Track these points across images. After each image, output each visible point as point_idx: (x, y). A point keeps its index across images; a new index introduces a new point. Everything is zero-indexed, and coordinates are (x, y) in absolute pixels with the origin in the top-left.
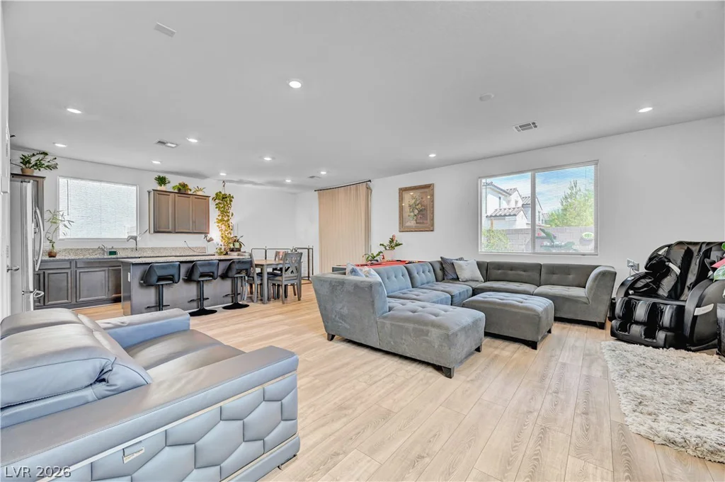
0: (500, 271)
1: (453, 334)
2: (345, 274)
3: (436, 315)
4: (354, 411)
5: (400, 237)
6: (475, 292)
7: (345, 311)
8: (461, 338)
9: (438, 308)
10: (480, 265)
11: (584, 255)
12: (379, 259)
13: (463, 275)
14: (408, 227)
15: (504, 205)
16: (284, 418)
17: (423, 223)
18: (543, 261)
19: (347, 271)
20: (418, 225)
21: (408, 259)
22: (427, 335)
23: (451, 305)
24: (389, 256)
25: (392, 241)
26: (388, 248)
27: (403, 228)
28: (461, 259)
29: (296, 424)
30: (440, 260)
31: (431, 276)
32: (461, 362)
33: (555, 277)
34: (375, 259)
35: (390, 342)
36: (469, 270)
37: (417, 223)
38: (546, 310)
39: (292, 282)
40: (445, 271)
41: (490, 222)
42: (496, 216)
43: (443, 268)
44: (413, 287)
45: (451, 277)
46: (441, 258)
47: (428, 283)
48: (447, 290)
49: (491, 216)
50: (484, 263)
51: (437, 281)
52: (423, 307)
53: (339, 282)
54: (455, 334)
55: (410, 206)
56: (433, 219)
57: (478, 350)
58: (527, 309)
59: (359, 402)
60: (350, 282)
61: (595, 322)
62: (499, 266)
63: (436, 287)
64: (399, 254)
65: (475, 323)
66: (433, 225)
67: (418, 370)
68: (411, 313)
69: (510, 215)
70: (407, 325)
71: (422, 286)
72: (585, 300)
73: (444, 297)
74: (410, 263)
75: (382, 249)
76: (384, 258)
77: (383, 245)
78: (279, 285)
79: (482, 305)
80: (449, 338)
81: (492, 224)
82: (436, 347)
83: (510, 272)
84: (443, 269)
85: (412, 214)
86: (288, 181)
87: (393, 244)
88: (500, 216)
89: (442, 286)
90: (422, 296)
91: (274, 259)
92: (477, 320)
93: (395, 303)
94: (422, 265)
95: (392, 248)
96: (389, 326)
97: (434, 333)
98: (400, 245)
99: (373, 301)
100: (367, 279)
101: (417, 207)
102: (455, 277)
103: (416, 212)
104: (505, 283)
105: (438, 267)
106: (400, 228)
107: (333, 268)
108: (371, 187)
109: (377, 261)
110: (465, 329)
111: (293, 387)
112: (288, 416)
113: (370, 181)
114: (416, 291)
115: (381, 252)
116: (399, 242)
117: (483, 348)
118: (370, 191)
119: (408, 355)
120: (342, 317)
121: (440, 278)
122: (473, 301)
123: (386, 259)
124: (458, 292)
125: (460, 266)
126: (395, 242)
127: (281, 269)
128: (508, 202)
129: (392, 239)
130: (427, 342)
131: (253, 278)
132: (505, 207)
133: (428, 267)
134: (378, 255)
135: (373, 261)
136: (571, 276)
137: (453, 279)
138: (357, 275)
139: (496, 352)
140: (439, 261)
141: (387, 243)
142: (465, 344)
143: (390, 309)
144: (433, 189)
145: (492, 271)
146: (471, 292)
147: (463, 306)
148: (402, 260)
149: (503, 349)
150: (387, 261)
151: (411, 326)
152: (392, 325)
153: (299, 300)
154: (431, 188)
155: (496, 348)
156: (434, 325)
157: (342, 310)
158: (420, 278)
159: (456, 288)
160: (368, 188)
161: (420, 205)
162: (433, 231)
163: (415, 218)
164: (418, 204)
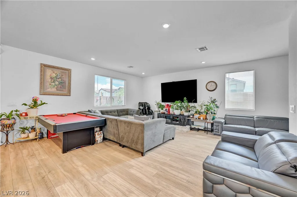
5: (42, 98)
14: (48, 92)
17: (62, 91)
27: (43, 93)
37: (57, 90)
55: (51, 78)
66: (70, 92)
77: (25, 105)
85: (54, 84)
95: (36, 106)
101: (58, 80)
103: (57, 83)
106: (41, 92)
129: (35, 100)
144: (70, 72)
161: (60, 80)
162: (70, 96)
163: (56, 87)
164: (58, 79)
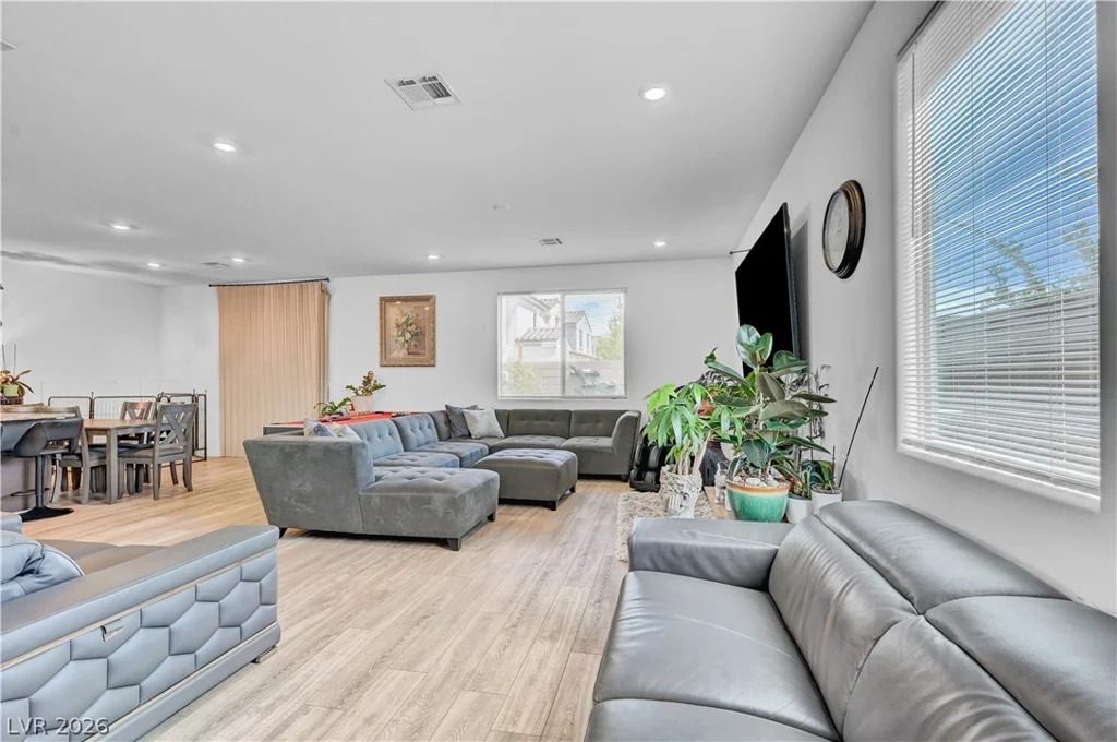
0: (524, 422)
1: (460, 496)
2: (302, 434)
3: (440, 479)
4: (340, 600)
5: (381, 375)
6: (492, 450)
7: (308, 488)
8: (470, 501)
9: (442, 472)
10: (498, 414)
11: (614, 398)
12: (343, 411)
13: (477, 430)
14: (394, 359)
15: (541, 323)
16: (263, 601)
17: (419, 354)
18: (572, 407)
19: (305, 431)
20: (411, 356)
21: (394, 410)
22: (429, 504)
23: (461, 466)
24: (363, 405)
25: (367, 381)
26: (360, 392)
27: (386, 362)
28: (474, 408)
29: (275, 609)
30: (445, 409)
31: (432, 434)
32: (469, 533)
33: (585, 426)
34: (338, 410)
35: (378, 520)
36: (484, 422)
37: (409, 354)
38: (567, 464)
39: (171, 458)
40: (452, 425)
41: (517, 350)
42: (528, 340)
43: (450, 421)
44: (405, 450)
45: (460, 434)
46: (447, 406)
47: (426, 443)
48: (454, 450)
49: (522, 340)
50: (503, 411)
51: (440, 440)
52: (423, 473)
53: (297, 446)
54: (463, 497)
55: (398, 326)
56: (434, 349)
57: (491, 518)
58: (547, 464)
59: (344, 591)
60: (317, 445)
61: (620, 476)
62: (523, 415)
63: (440, 448)
64: (379, 402)
65: (487, 484)
66: (434, 357)
67: (418, 550)
68: (406, 481)
69: (547, 340)
70: (403, 494)
71: (419, 448)
72: (610, 451)
73: (449, 460)
74: (398, 415)
75: (351, 394)
76: (353, 410)
77: (351, 388)
78: (139, 466)
79: (499, 465)
80: (455, 502)
81: (520, 354)
82: (440, 515)
83: (537, 423)
84: (448, 422)
85: (402, 339)
86: (154, 265)
87: (370, 385)
88: (535, 340)
89: (446, 446)
90: (420, 460)
91: (118, 417)
92: (489, 481)
93: (385, 472)
94: (417, 418)
95: (368, 392)
96: (377, 500)
97: (438, 497)
98: (381, 387)
99: (353, 470)
100: (340, 439)
101: (409, 328)
102: (467, 434)
103: (408, 336)
104: (543, 438)
105: (441, 420)
106: (381, 361)
107: (265, 429)
108: (330, 290)
109: (341, 414)
110: (477, 492)
111: (271, 566)
112: (268, 599)
113: (328, 280)
114: (410, 455)
115: (348, 400)
116: (379, 383)
117: (497, 517)
118: (327, 297)
119: (404, 534)
120: (302, 498)
121: (445, 436)
122: (487, 461)
123: (357, 410)
124: (468, 453)
125: (473, 417)
126: (372, 383)
127: (139, 437)
128: (547, 319)
129: (367, 378)
130: (429, 511)
131: (80, 455)
132: (541, 327)
133: (428, 419)
134: (343, 403)
135: (333, 414)
136: (601, 425)
137: (463, 437)
138: (326, 435)
139: (512, 519)
140: (443, 412)
141: (358, 383)
142: (475, 511)
143: (378, 478)
144: (434, 304)
145: (516, 422)
146: (487, 452)
147: (476, 467)
148: (385, 411)
149: (520, 515)
150: (359, 414)
151: (407, 495)
152: (381, 498)
153: (190, 490)
154: (431, 301)
155: (513, 515)
156: (437, 490)
157: (302, 488)
158: (415, 436)
159: (466, 448)
160: (325, 292)
161: (414, 326)
162: (433, 366)
163: (406, 345)
164: (411, 325)
